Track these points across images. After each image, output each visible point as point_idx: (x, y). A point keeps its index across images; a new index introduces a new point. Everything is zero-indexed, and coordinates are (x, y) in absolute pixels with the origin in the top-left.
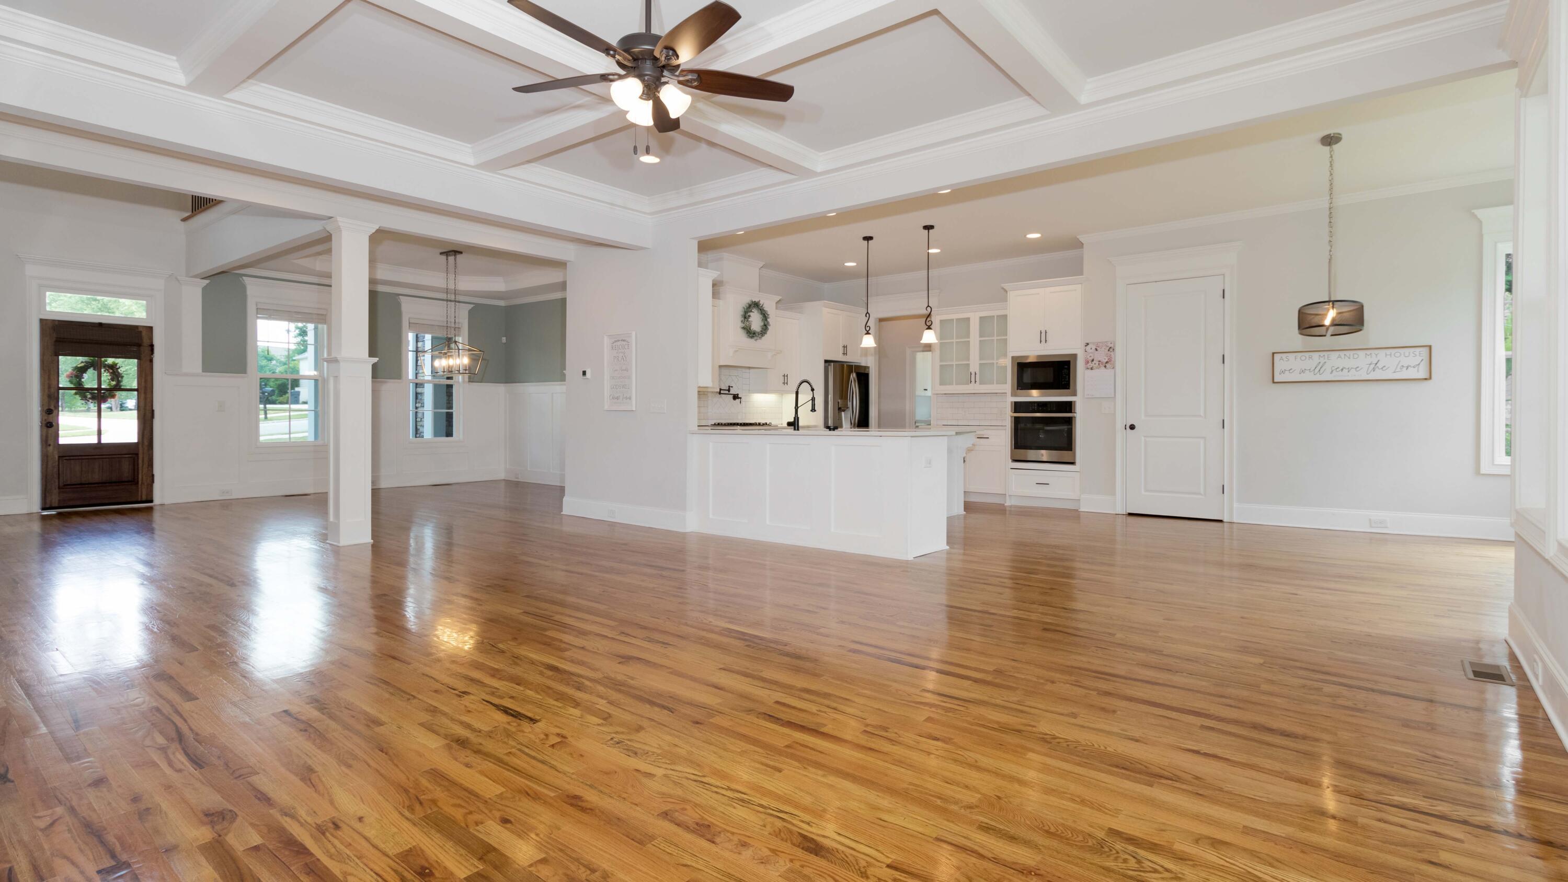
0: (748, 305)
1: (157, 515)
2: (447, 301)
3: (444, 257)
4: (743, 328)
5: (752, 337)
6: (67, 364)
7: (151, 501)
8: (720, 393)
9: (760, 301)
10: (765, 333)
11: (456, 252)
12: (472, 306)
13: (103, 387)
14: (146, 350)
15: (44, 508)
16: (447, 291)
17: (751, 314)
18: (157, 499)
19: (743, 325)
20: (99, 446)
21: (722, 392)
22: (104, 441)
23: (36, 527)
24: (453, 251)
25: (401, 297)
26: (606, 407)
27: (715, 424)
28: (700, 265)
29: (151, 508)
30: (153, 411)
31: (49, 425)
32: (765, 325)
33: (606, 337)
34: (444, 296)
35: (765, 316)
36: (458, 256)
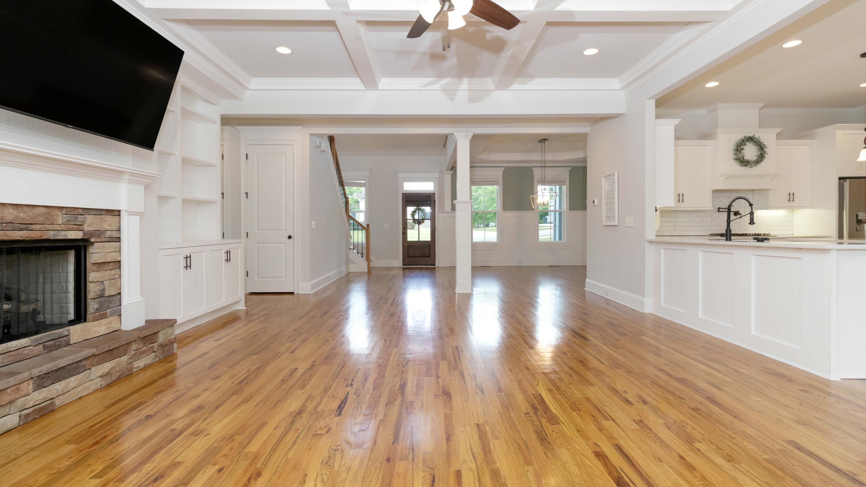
0: (741, 141)
1: (437, 270)
2: (542, 167)
3: (540, 144)
4: (736, 159)
5: (746, 165)
6: (410, 209)
7: (435, 265)
8: (719, 211)
9: (754, 135)
10: (761, 161)
11: (545, 140)
12: (571, 168)
13: (420, 218)
14: (433, 203)
15: (403, 265)
16: (541, 162)
17: (745, 147)
18: (437, 264)
19: (736, 157)
20: (419, 242)
21: (720, 210)
22: (420, 240)
23: (401, 272)
24: (543, 140)
25: (533, 168)
26: (604, 224)
27: (712, 235)
28: (658, 117)
29: (434, 268)
30: (435, 228)
31: (405, 234)
32: (761, 154)
33: (603, 178)
34: (540, 165)
35: (761, 147)
36: (546, 142)
